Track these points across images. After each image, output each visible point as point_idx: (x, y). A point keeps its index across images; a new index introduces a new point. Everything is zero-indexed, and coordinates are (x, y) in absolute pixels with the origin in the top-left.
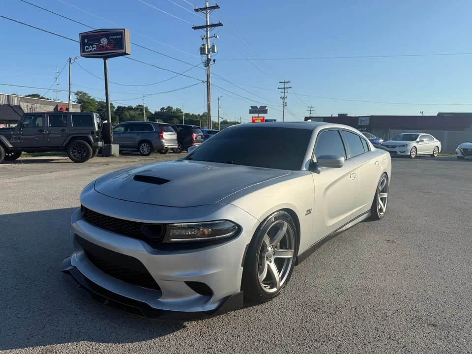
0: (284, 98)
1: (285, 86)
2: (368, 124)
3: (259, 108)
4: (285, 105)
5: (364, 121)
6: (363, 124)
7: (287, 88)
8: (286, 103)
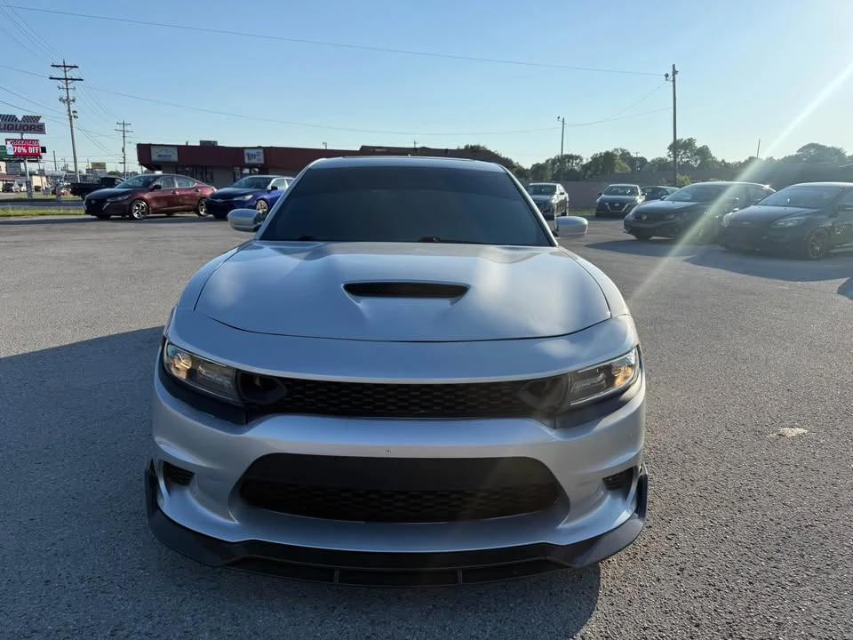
0: (68, 101)
1: (66, 75)
2: (262, 162)
3: (20, 119)
4: (72, 116)
5: (254, 156)
6: (254, 161)
7: (72, 79)
8: (74, 112)
